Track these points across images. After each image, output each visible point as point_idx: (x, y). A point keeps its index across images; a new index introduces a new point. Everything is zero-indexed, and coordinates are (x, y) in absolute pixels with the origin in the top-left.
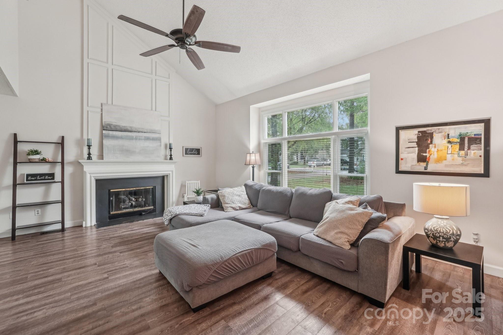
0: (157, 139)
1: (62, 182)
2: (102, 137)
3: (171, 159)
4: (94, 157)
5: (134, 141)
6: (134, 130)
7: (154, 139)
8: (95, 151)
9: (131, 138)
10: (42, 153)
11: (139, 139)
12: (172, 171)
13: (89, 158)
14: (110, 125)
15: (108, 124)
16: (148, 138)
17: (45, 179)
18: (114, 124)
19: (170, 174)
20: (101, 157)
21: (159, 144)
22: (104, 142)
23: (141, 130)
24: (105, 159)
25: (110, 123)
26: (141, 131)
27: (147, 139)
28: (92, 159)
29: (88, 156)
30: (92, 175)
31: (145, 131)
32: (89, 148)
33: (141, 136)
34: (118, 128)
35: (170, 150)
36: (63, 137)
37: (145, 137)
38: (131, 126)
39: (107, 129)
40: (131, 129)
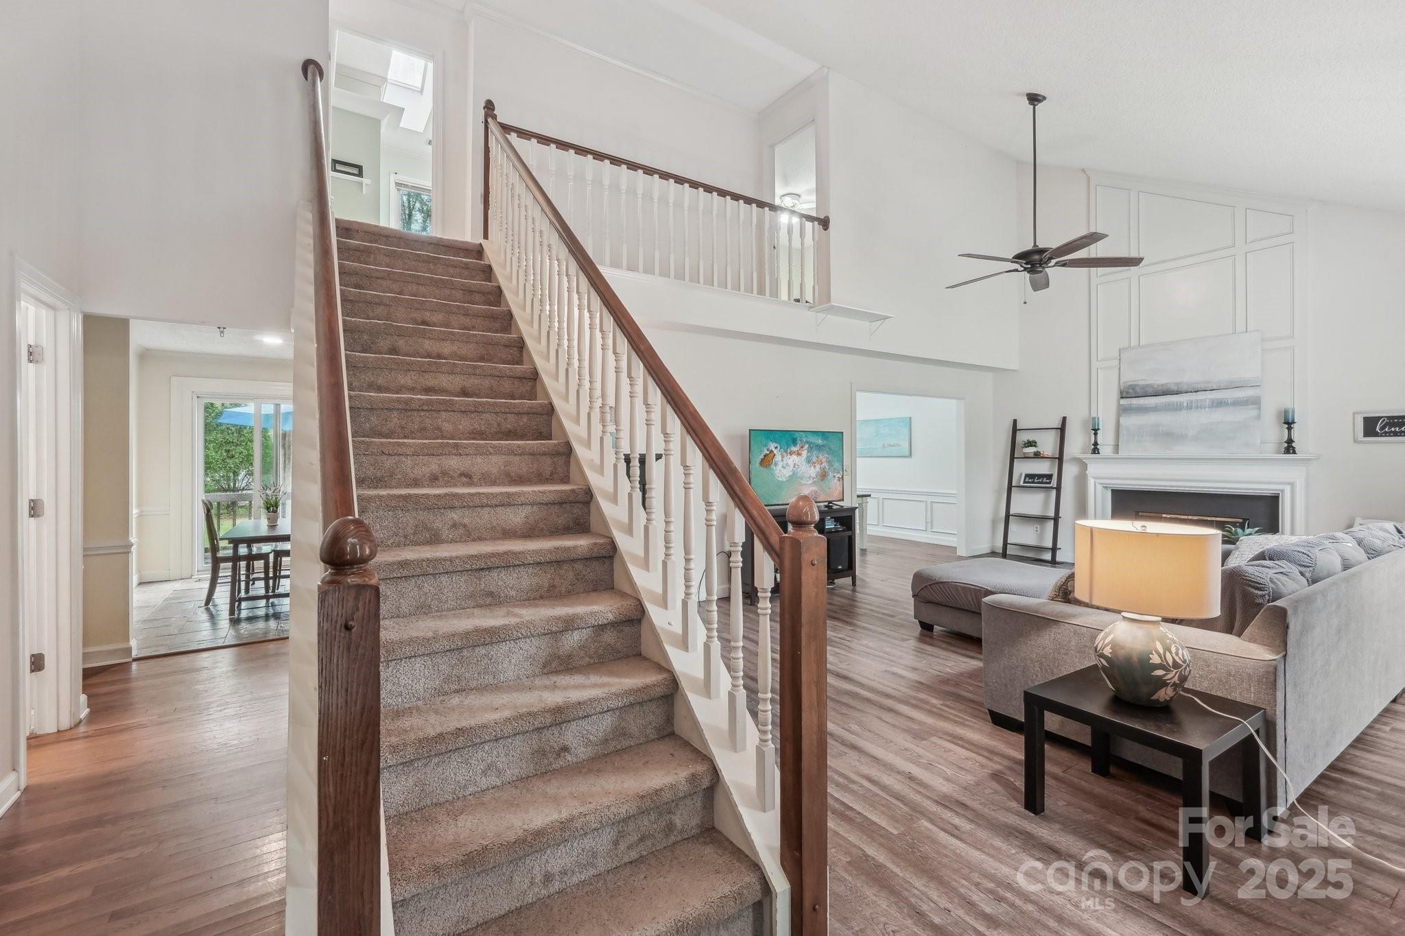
0: (1247, 401)
1: (1058, 489)
2: (1123, 410)
3: (1290, 448)
4: (1106, 449)
5: (1184, 412)
6: (1185, 388)
7: (1237, 403)
8: (1106, 439)
9: (1177, 408)
10: (1038, 444)
11: (1197, 407)
12: (1292, 485)
13: (1095, 450)
14: (1133, 387)
15: (1130, 385)
16: (1221, 403)
17: (1033, 482)
18: (1141, 383)
19: (1283, 491)
20: (1116, 448)
21: (1254, 413)
22: (1122, 420)
23: (1202, 386)
24: (1122, 453)
25: (1134, 383)
26: (1203, 388)
27: (1220, 404)
28: (1099, 453)
29: (1093, 447)
30: (1097, 481)
31: (1215, 387)
32: (1096, 434)
33: (1201, 400)
34: (1150, 391)
35: (1287, 426)
36: (1064, 419)
37: (1213, 401)
38: (1178, 380)
39: (1128, 396)
40: (1178, 387)
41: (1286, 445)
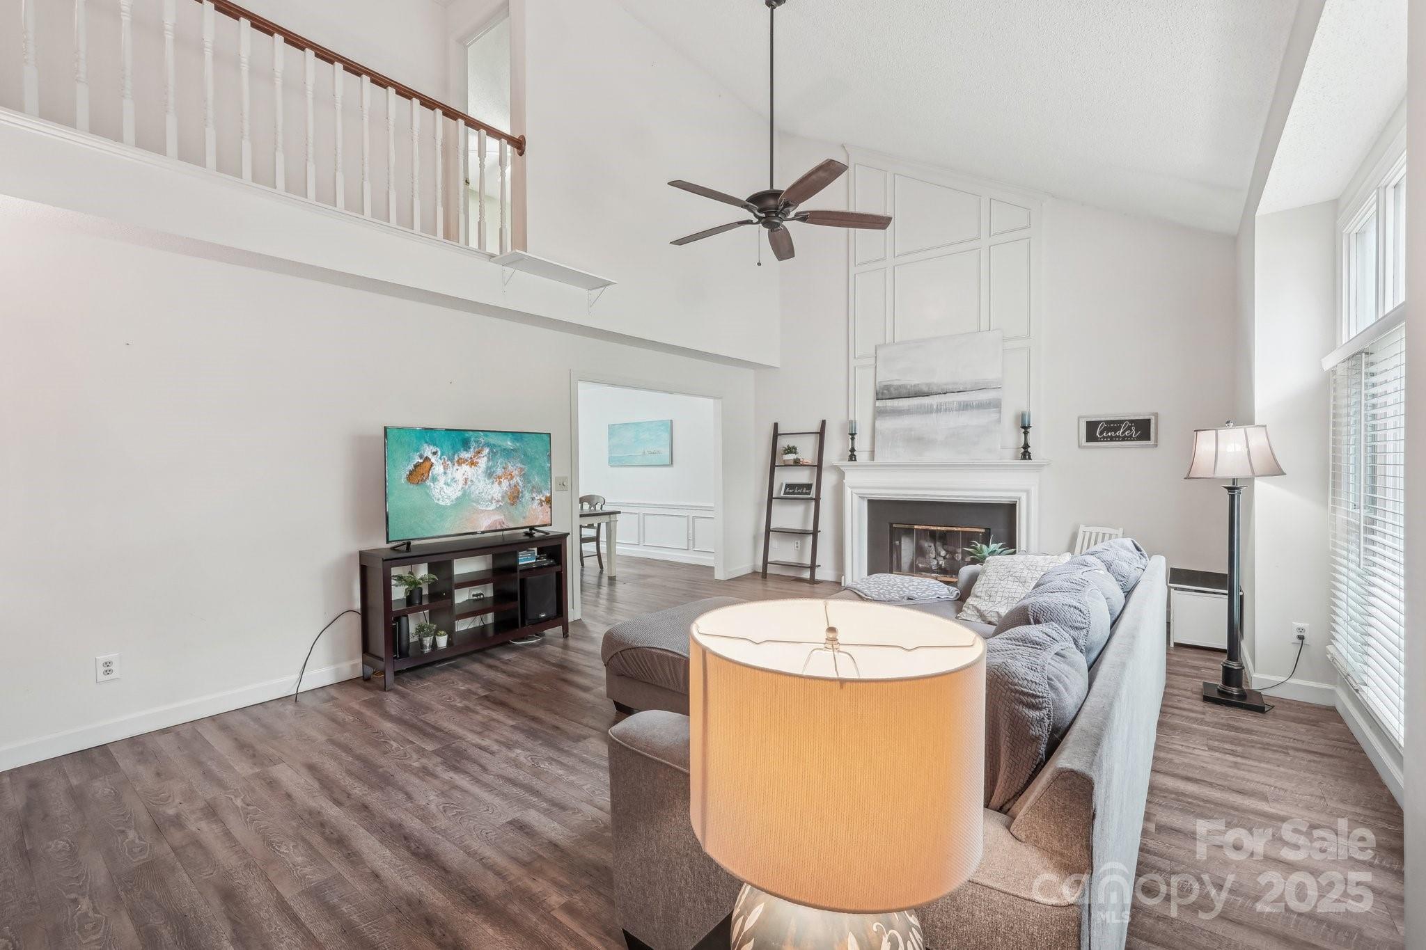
0: (990, 404)
1: (817, 500)
2: (879, 413)
3: (1026, 454)
4: (862, 456)
5: (934, 415)
6: (935, 389)
7: (981, 406)
8: (862, 444)
9: (928, 411)
10: (798, 451)
11: (946, 410)
12: (1028, 492)
13: (852, 457)
14: (887, 387)
15: (886, 386)
16: (967, 405)
17: (793, 493)
18: (896, 383)
19: (1020, 499)
20: (872, 457)
21: (995, 416)
22: (878, 424)
23: (950, 387)
24: (878, 460)
25: (889, 383)
26: (951, 390)
27: (965, 407)
28: (855, 460)
29: (850, 453)
30: (855, 491)
31: (961, 389)
32: (853, 439)
33: (950, 403)
34: (904, 391)
35: (1023, 430)
36: (824, 422)
37: (959, 403)
38: (929, 381)
39: (883, 397)
40: (929, 388)
41: (1023, 450)
